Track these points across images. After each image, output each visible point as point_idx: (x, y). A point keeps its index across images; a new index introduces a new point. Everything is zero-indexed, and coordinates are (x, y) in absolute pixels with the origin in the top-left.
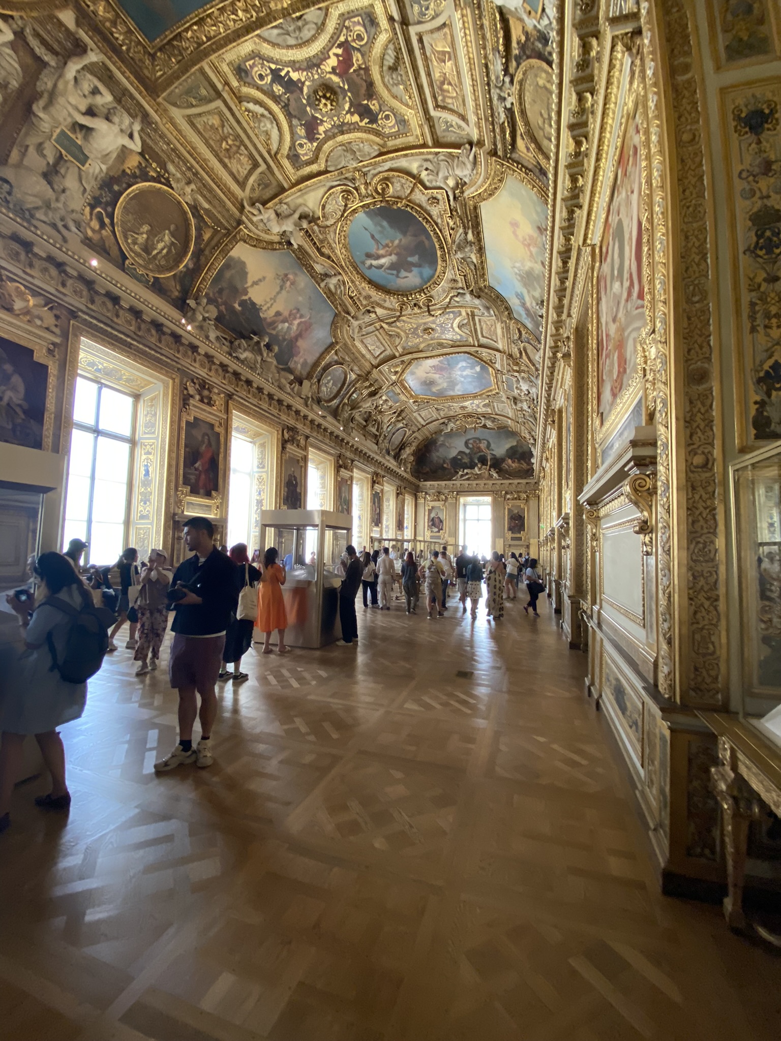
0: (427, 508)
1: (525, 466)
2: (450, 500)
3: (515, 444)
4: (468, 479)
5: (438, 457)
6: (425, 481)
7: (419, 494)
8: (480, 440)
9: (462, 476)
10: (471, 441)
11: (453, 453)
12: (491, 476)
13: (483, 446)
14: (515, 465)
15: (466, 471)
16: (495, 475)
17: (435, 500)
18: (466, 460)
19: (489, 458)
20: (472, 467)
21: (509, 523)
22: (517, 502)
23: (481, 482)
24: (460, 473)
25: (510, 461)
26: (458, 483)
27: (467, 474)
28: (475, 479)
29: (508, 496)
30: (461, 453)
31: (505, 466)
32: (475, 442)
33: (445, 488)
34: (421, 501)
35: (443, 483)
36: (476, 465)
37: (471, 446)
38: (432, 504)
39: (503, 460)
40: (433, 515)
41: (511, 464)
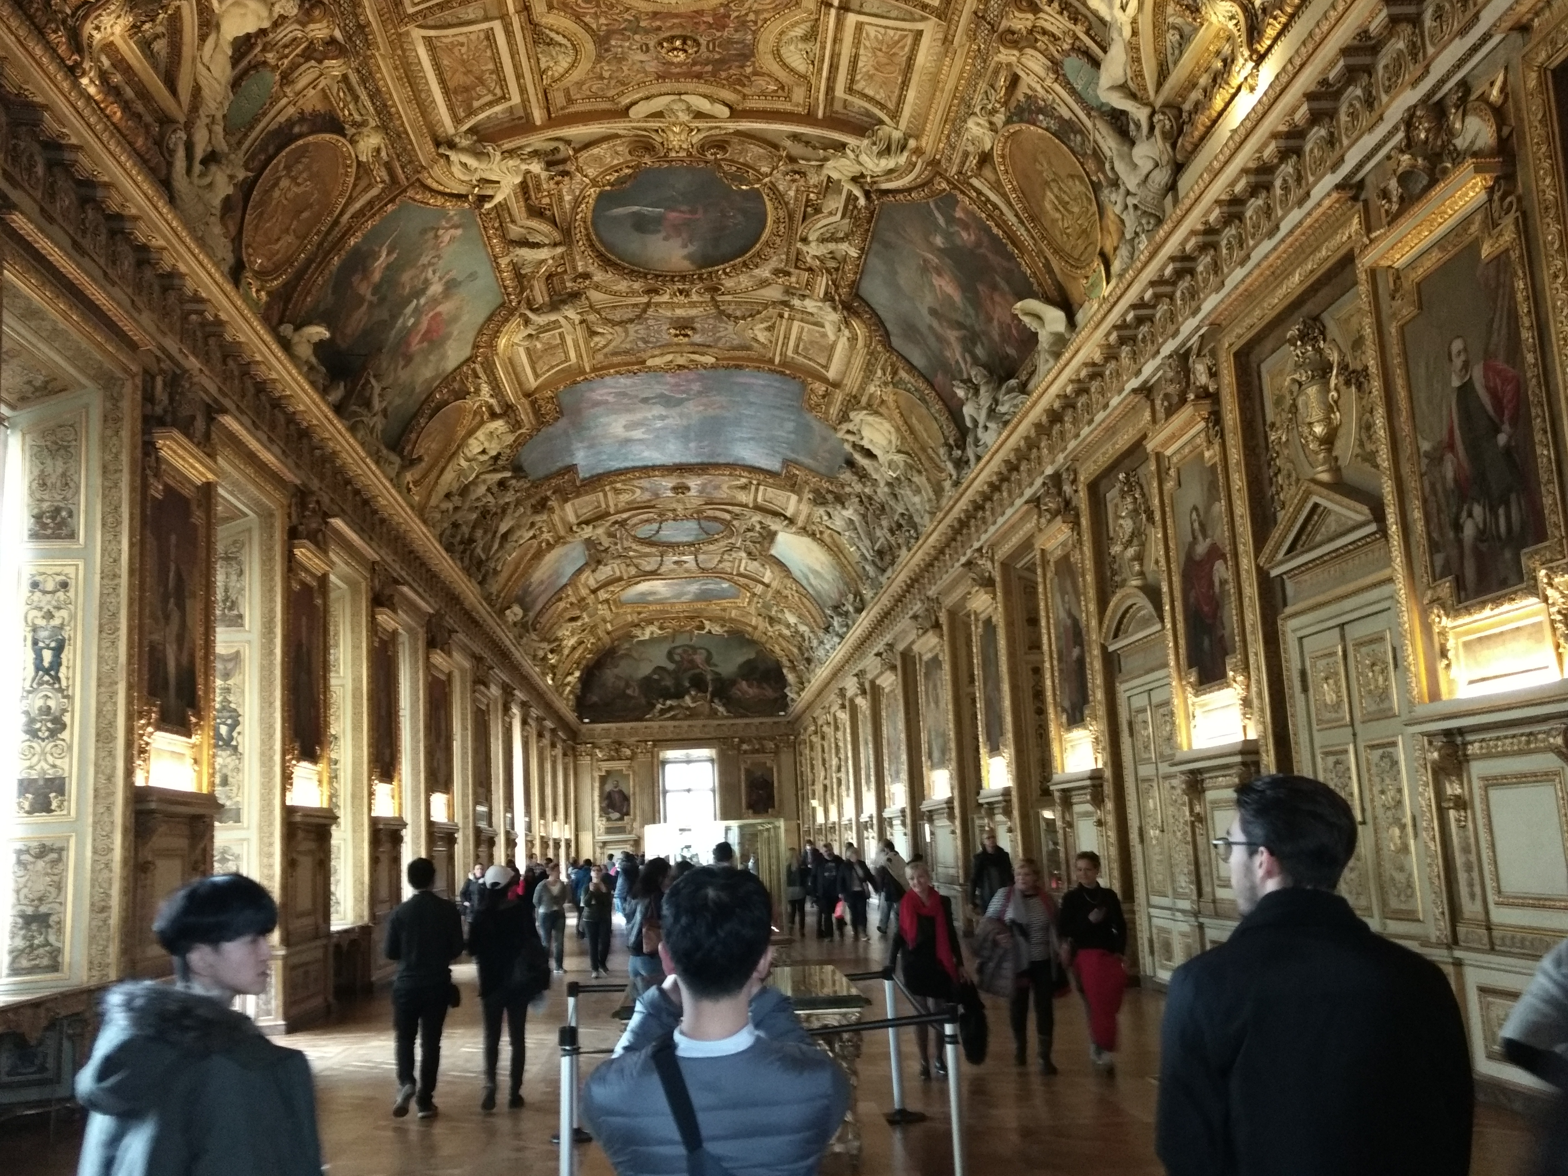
0: (596, 774)
1: (770, 693)
2: (641, 758)
3: (752, 656)
4: (673, 718)
5: (618, 677)
6: (592, 722)
7: (581, 748)
8: (694, 649)
9: (663, 712)
10: (679, 651)
11: (645, 670)
12: (714, 714)
13: (699, 658)
14: (751, 691)
15: (669, 702)
16: (721, 709)
17: (611, 759)
18: (668, 682)
19: (709, 677)
20: (679, 695)
21: (749, 794)
22: (760, 757)
23: (699, 723)
24: (659, 706)
25: (744, 684)
26: (655, 724)
27: (671, 708)
28: (686, 718)
29: (745, 747)
30: (659, 669)
31: (735, 692)
32: (685, 651)
33: (631, 735)
34: (586, 761)
35: (628, 725)
36: (687, 692)
37: (677, 658)
38: (606, 766)
39: (733, 682)
40: (609, 787)
41: (746, 689)
